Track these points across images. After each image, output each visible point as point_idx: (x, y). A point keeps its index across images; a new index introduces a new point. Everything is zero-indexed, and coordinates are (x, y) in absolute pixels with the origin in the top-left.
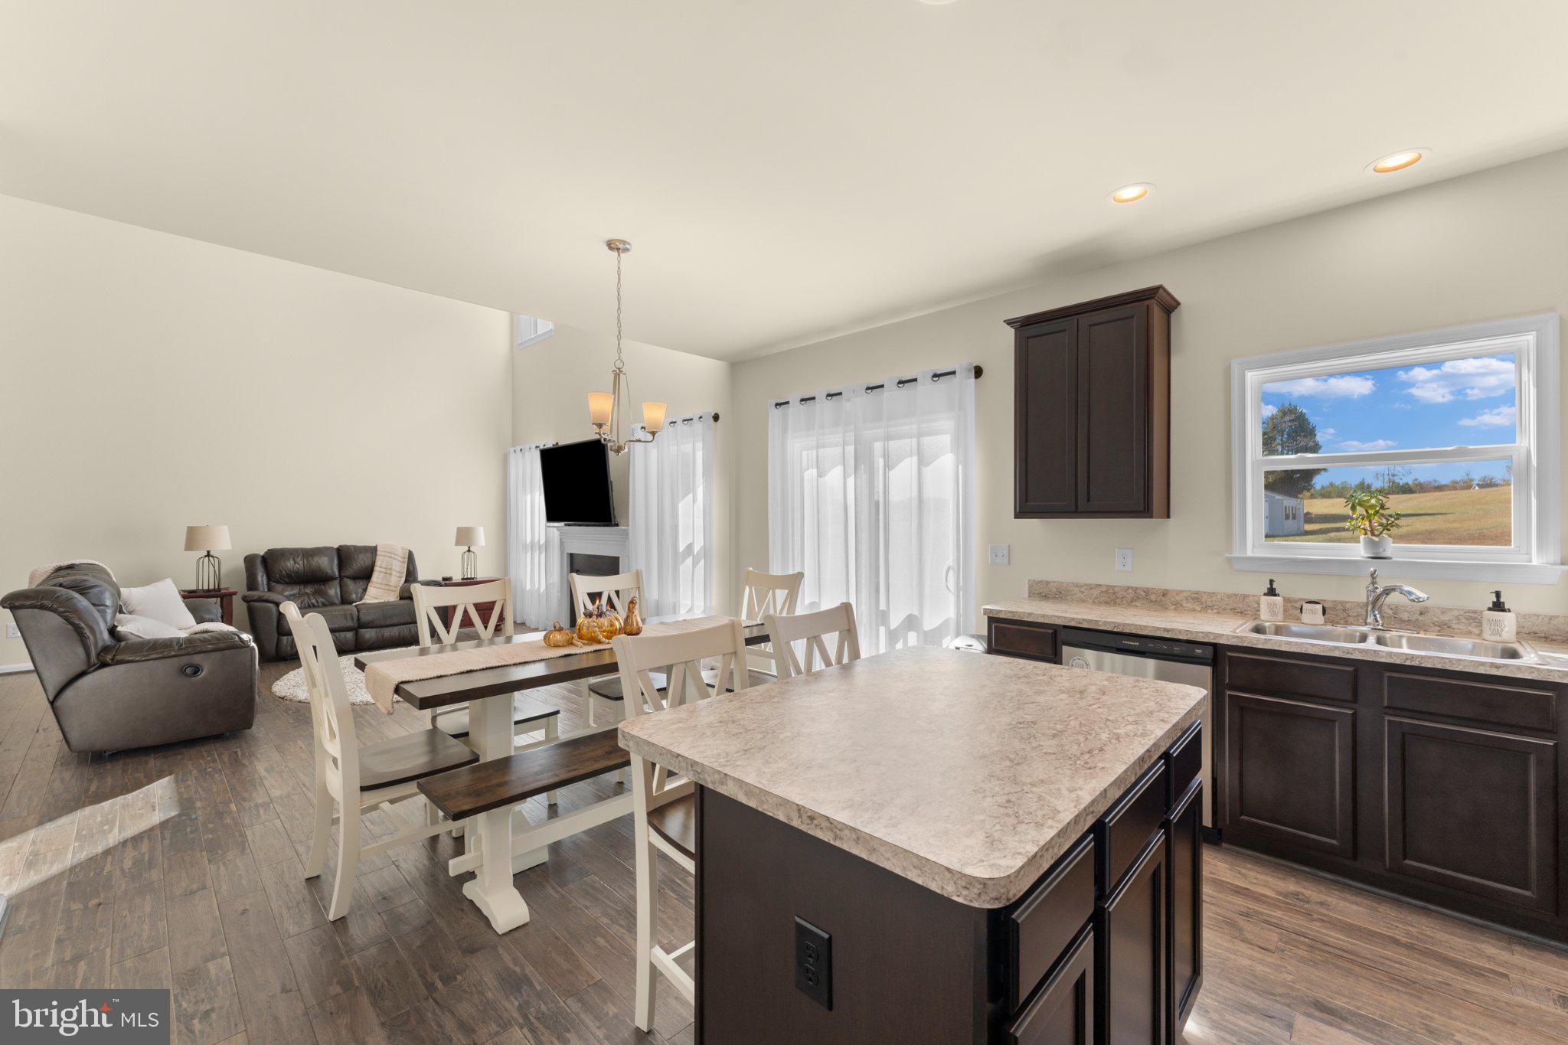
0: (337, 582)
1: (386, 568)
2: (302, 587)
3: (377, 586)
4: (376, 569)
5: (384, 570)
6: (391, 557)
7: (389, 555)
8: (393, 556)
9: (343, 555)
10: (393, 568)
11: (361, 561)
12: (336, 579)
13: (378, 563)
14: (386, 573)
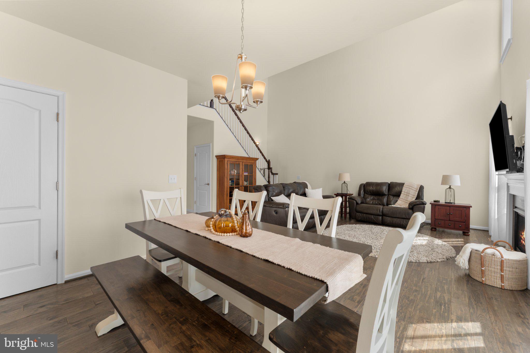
0: (387, 196)
1: (407, 193)
2: (374, 197)
3: (403, 200)
4: (402, 193)
5: (406, 194)
6: (410, 188)
7: (409, 187)
8: (411, 187)
9: (391, 186)
10: (410, 193)
11: (397, 189)
12: (386, 195)
13: (403, 190)
14: (407, 195)
